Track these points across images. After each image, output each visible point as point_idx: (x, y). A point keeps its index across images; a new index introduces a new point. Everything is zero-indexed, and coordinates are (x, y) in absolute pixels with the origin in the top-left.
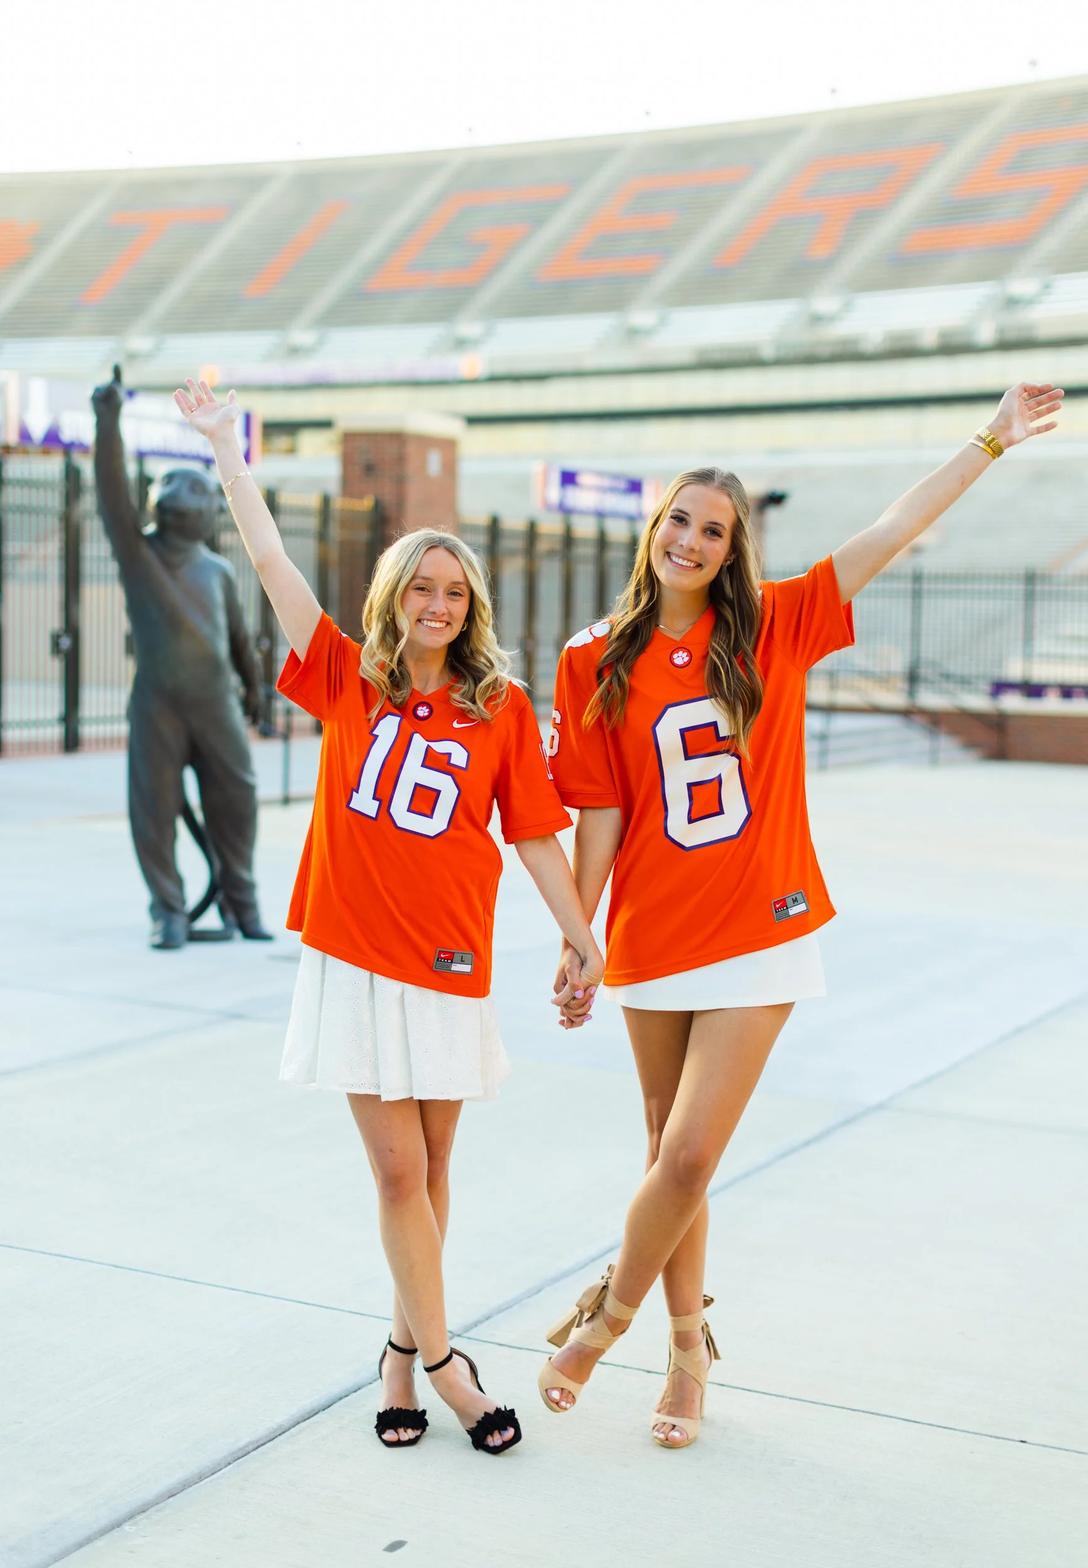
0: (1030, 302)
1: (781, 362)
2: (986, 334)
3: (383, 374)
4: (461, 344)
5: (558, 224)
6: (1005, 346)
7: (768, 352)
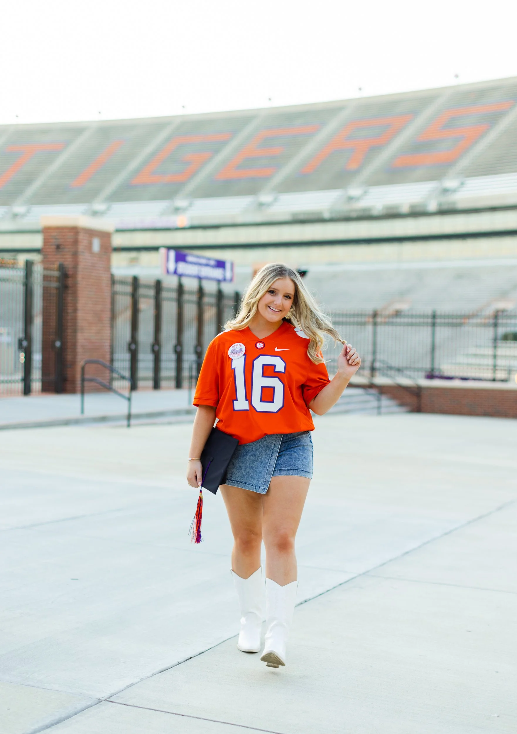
0: (454, 191)
1: (332, 220)
2: (432, 207)
3: (139, 226)
4: (177, 210)
5: (226, 152)
6: (442, 212)
7: (327, 215)
